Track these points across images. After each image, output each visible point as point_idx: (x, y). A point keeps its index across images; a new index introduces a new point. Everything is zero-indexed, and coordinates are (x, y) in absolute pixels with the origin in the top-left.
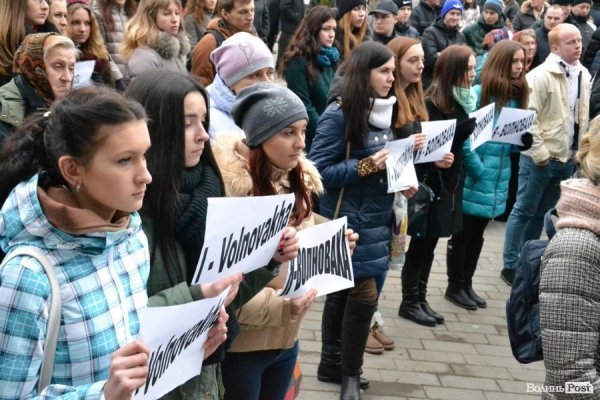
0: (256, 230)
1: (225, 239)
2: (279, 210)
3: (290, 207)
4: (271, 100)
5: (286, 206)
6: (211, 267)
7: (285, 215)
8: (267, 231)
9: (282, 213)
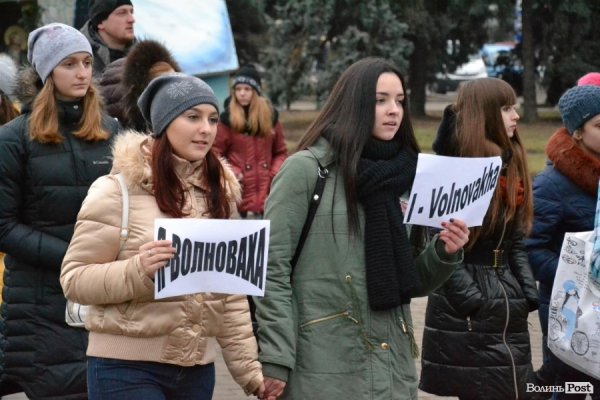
0: (467, 187)
1: (434, 191)
2: (488, 171)
3: (497, 168)
4: (176, 83)
5: (494, 168)
6: (421, 210)
7: (493, 176)
8: (477, 190)
9: (491, 174)
